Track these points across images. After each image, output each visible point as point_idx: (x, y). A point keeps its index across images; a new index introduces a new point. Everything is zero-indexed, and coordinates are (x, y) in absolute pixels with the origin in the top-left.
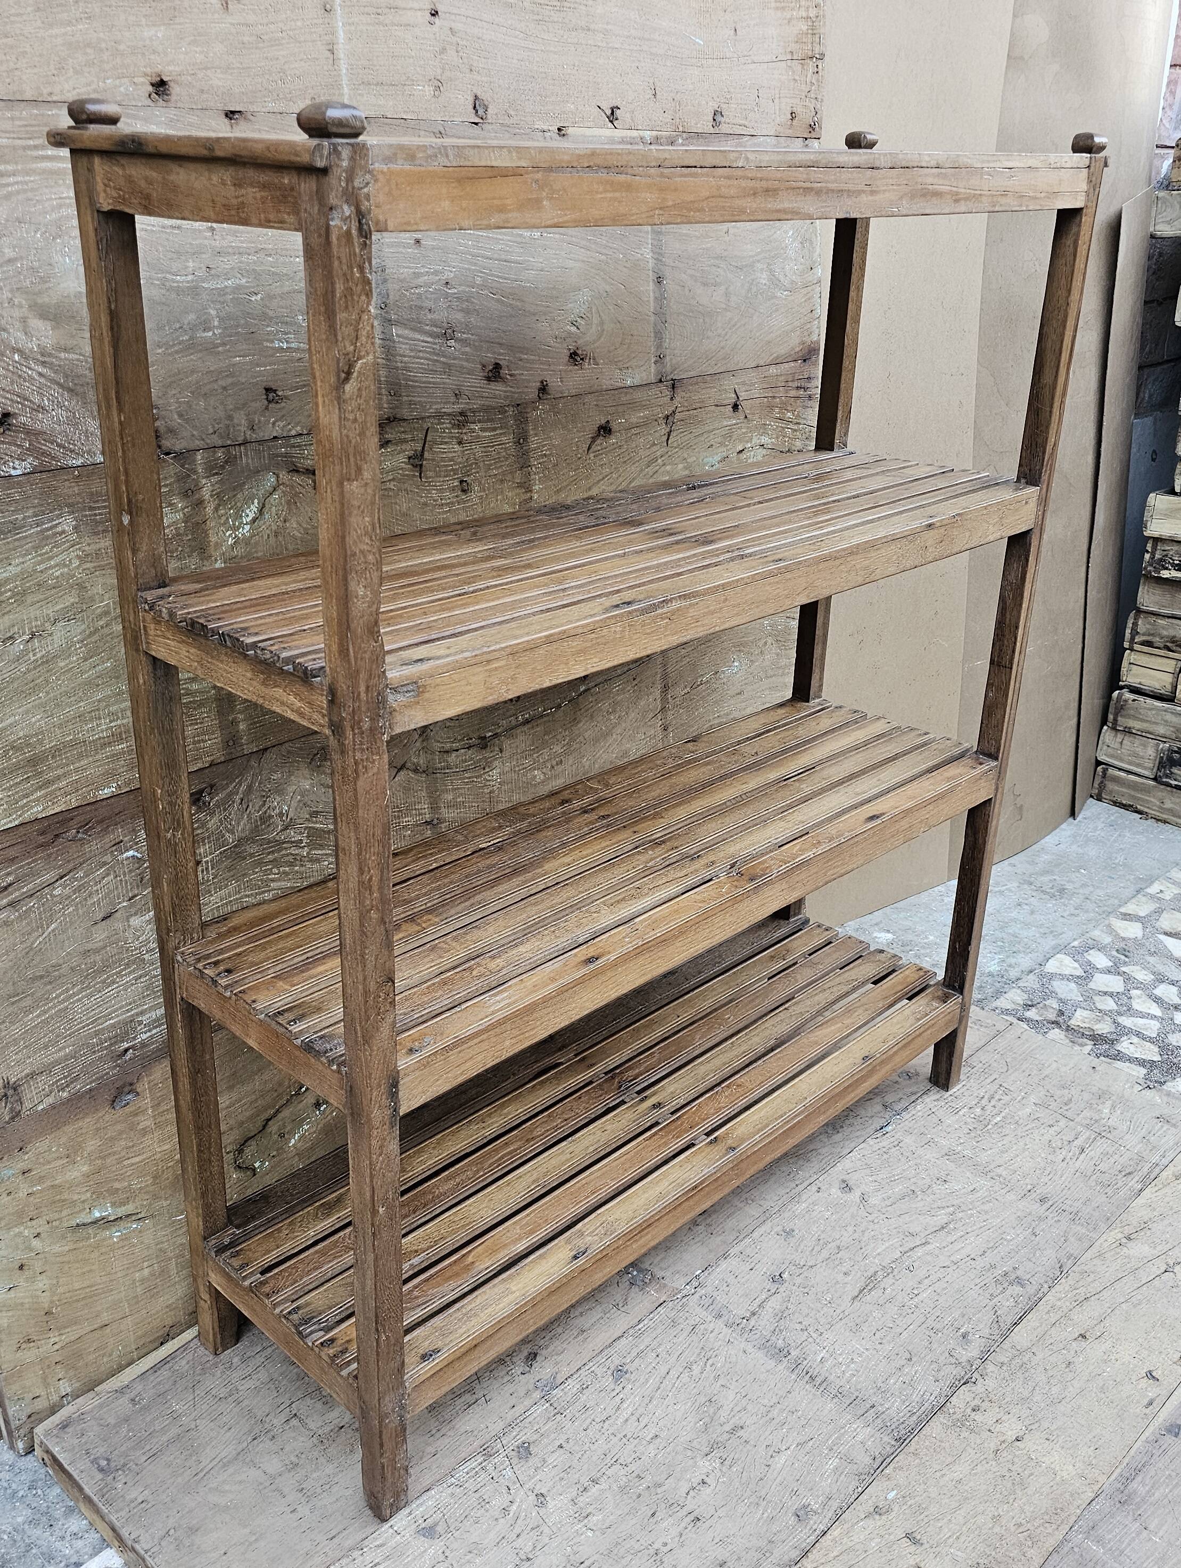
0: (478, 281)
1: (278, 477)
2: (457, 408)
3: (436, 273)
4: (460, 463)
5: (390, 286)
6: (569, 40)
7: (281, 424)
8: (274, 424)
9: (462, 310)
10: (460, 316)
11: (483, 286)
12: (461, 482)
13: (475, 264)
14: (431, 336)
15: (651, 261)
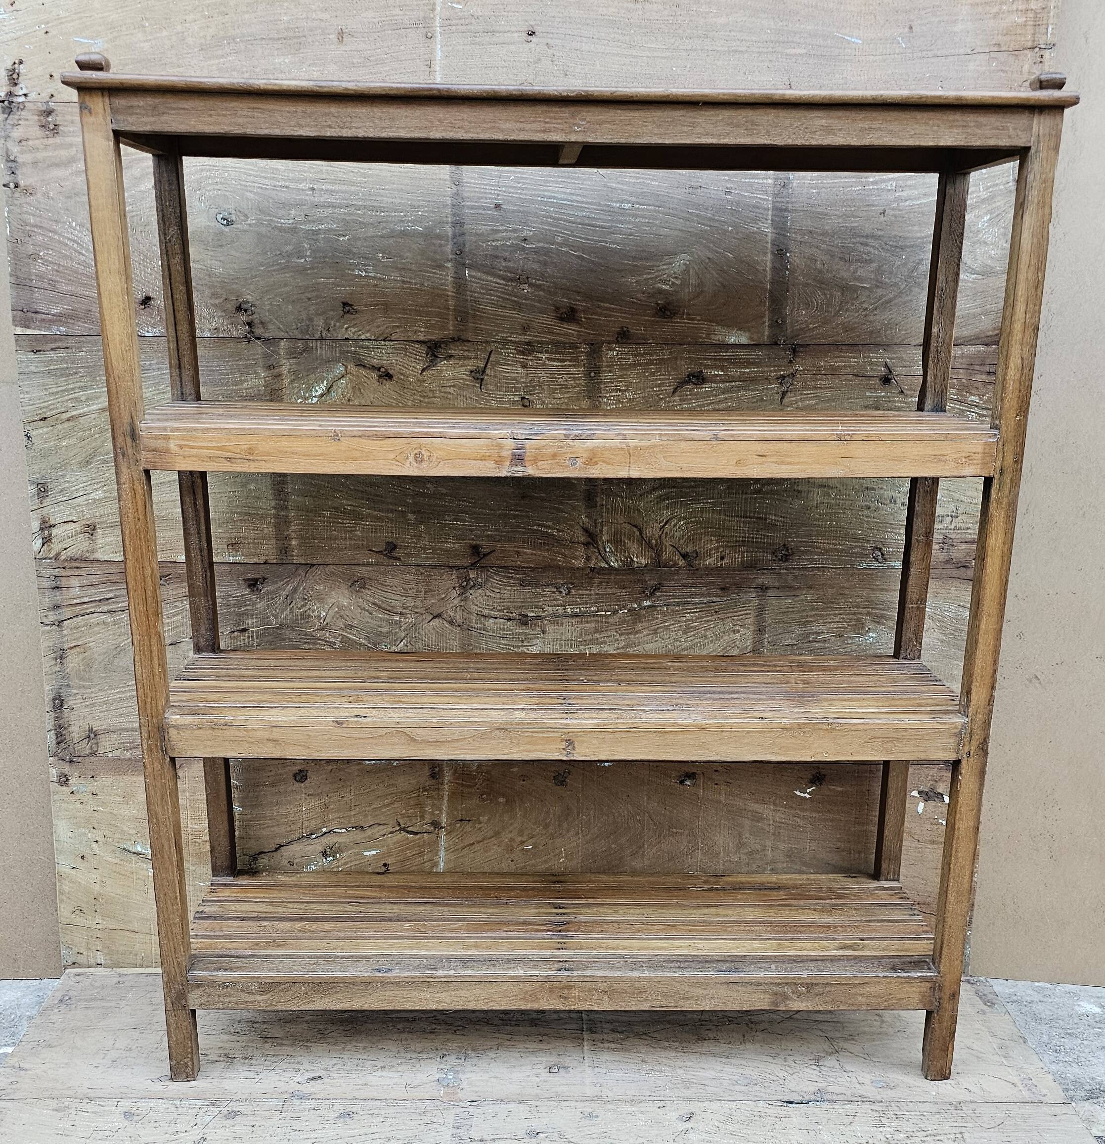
0: (559, 240)
1: (346, 367)
2: (522, 338)
3: (514, 231)
4: (523, 383)
5: (467, 238)
6: (681, 47)
7: (353, 330)
8: (347, 329)
9: (539, 262)
10: (536, 266)
11: (565, 243)
12: (523, 398)
13: (557, 227)
14: (504, 279)
15: (770, 235)
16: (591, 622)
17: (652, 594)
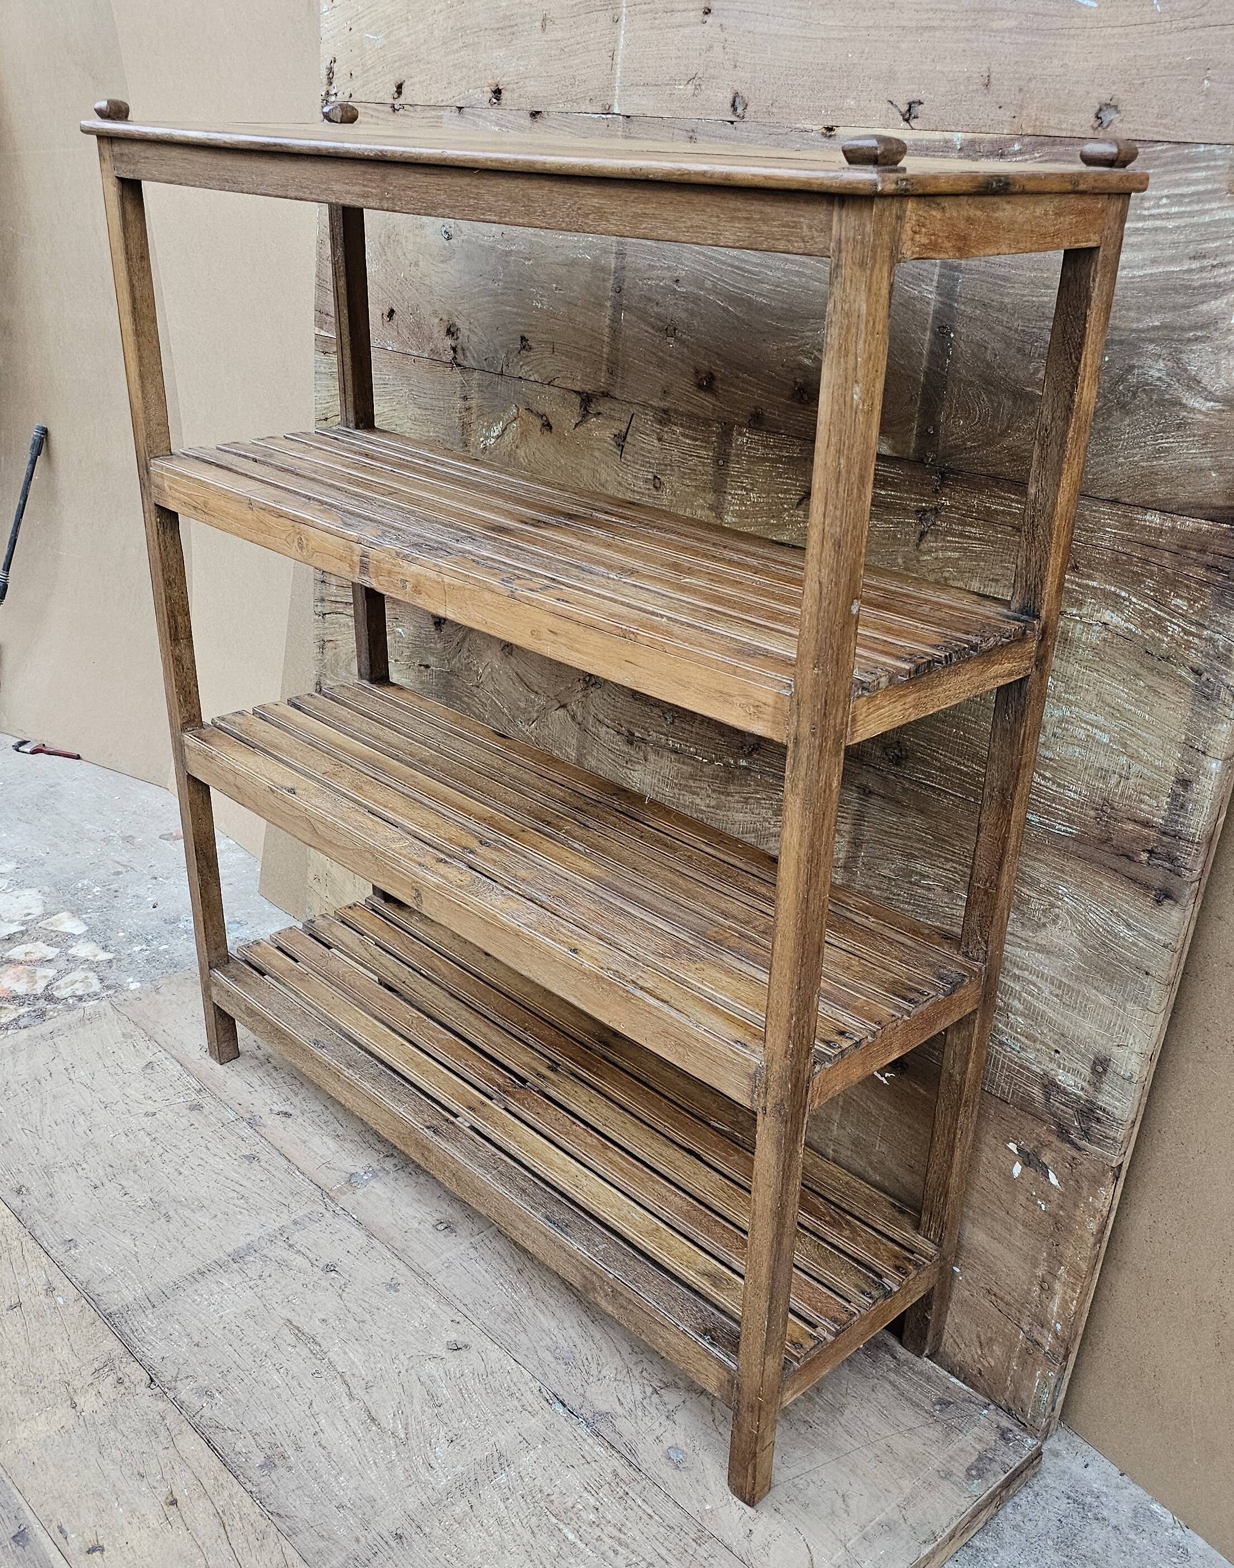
0: (708, 284)
1: (518, 410)
2: (662, 404)
3: (669, 268)
4: (658, 458)
5: (627, 272)
7: (526, 369)
8: (521, 366)
9: (687, 310)
10: (684, 315)
11: (714, 290)
12: (655, 477)
14: (653, 327)
15: (933, 303)
16: (688, 765)
17: (750, 754)
